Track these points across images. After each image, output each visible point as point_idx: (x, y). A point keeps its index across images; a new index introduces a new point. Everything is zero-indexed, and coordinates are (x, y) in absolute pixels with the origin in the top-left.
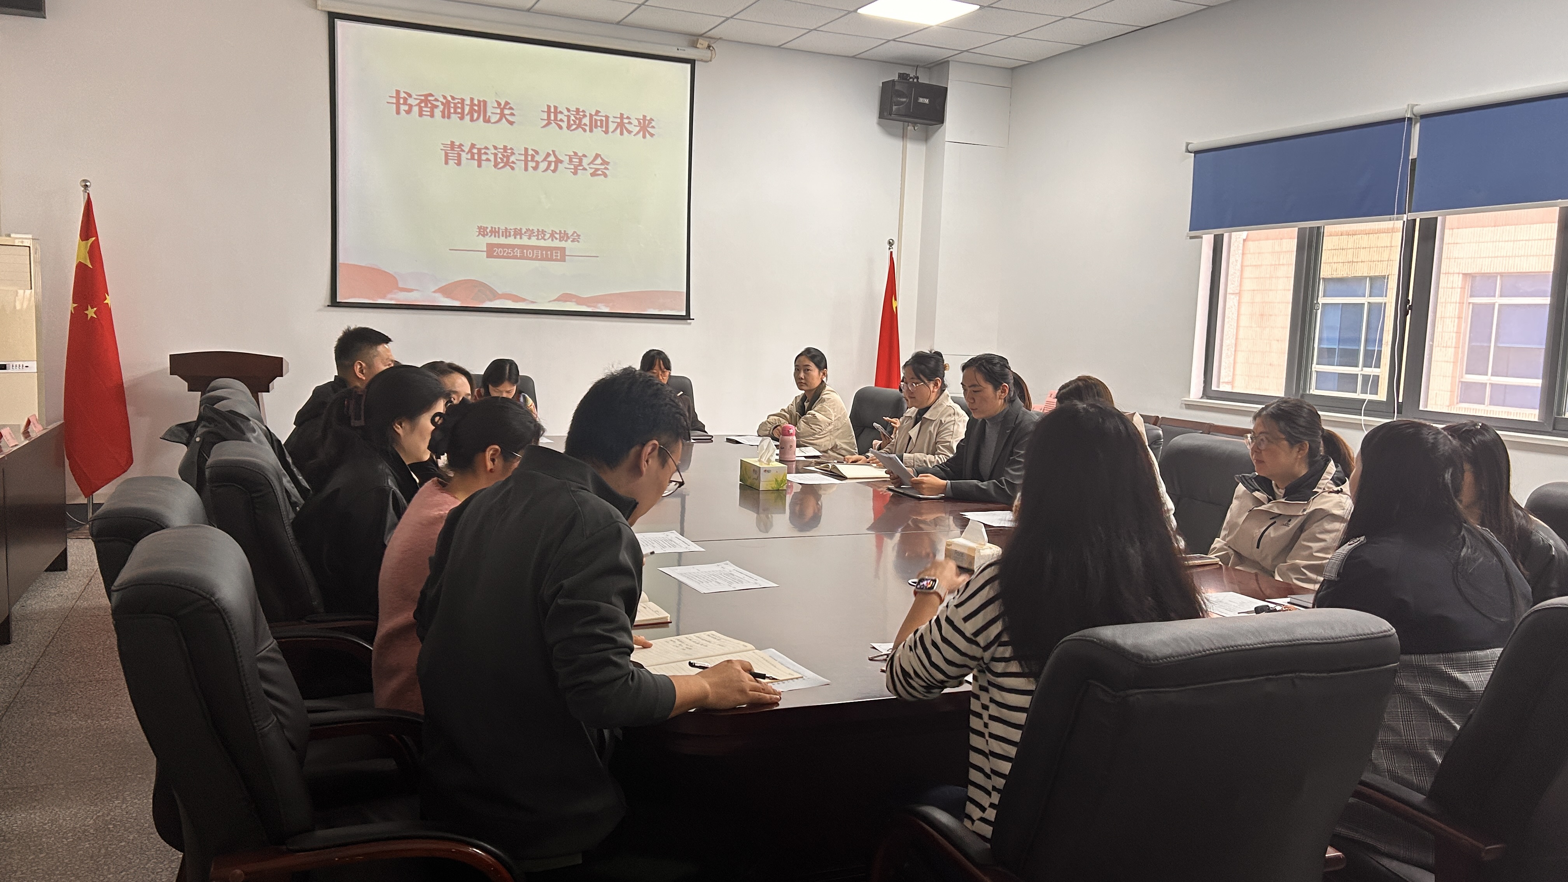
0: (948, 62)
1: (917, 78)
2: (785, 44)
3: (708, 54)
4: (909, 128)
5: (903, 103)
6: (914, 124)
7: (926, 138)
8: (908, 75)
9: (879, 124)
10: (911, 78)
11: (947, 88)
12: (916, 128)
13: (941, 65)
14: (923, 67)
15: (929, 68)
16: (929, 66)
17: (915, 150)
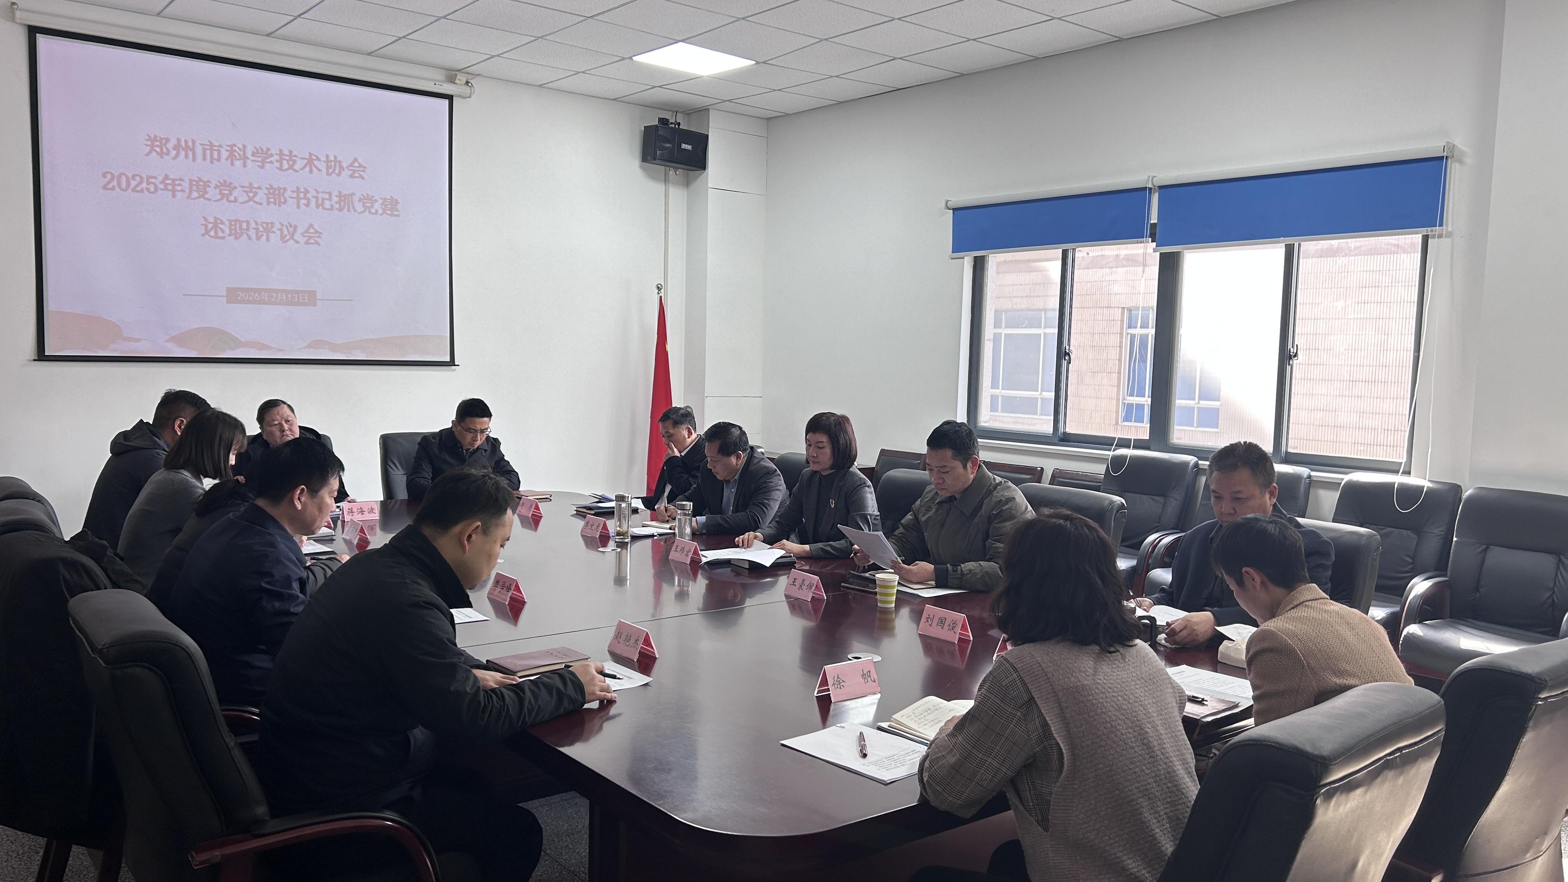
0: (709, 109)
1: (679, 124)
2: (547, 83)
3: (466, 90)
4: (671, 172)
5: (666, 148)
6: (676, 169)
7: (687, 183)
8: (668, 120)
9: (641, 167)
10: (671, 123)
11: (708, 136)
12: (677, 173)
13: (702, 112)
14: (681, 112)
15: (688, 114)
16: (689, 112)
17: (677, 194)
